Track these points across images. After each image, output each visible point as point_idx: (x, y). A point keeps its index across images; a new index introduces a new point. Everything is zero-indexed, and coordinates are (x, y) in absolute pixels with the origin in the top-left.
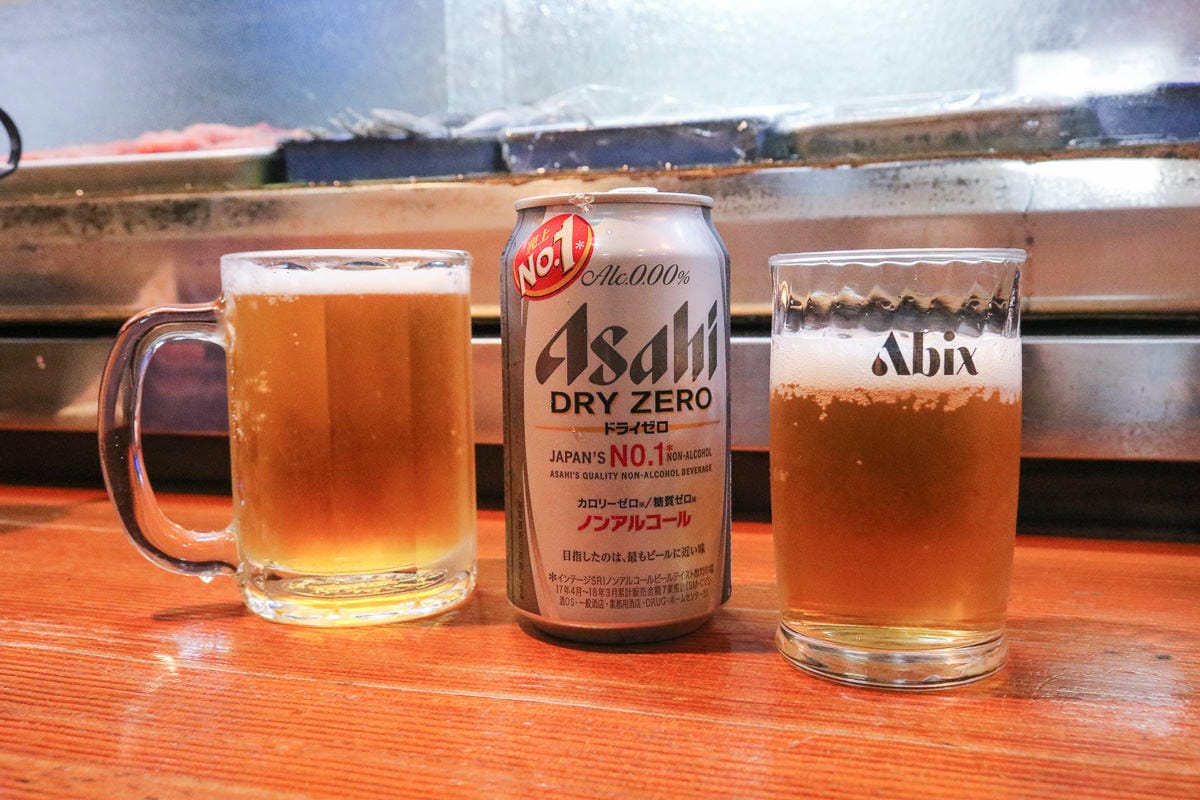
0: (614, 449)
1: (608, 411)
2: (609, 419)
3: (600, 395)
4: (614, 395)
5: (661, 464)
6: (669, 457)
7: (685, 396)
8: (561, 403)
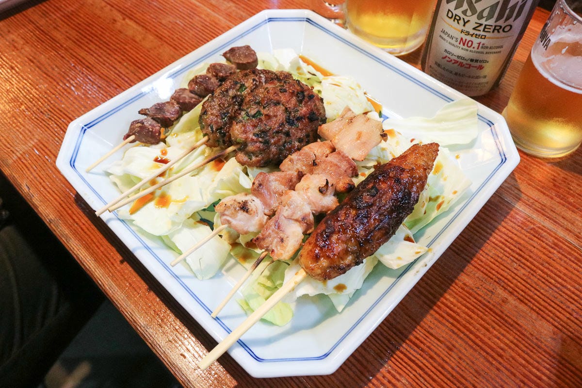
0: (462, 39)
1: (464, 25)
2: (464, 28)
3: (463, 19)
4: (468, 21)
5: (478, 48)
6: (482, 47)
7: (497, 28)
8: (450, 15)
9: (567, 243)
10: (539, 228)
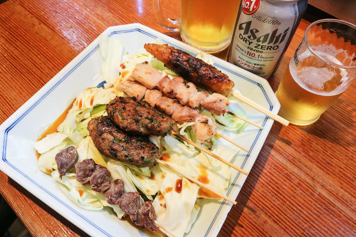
0: (248, 52)
1: (249, 44)
2: (249, 46)
3: (249, 41)
4: (252, 42)
5: (258, 58)
6: (261, 58)
7: (269, 47)
8: (241, 37)
9: (306, 183)
10: (290, 173)
